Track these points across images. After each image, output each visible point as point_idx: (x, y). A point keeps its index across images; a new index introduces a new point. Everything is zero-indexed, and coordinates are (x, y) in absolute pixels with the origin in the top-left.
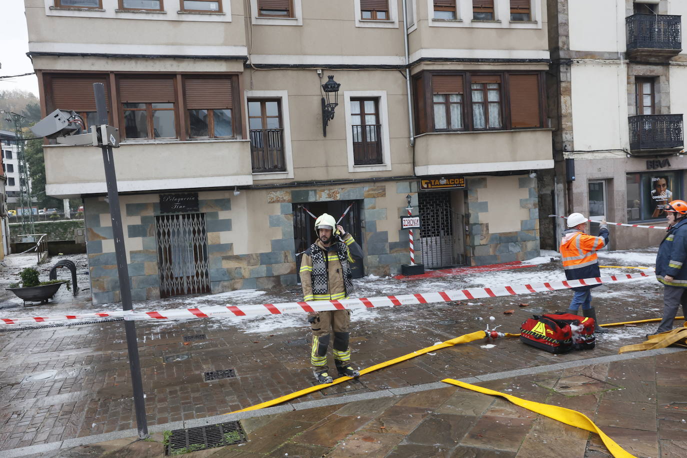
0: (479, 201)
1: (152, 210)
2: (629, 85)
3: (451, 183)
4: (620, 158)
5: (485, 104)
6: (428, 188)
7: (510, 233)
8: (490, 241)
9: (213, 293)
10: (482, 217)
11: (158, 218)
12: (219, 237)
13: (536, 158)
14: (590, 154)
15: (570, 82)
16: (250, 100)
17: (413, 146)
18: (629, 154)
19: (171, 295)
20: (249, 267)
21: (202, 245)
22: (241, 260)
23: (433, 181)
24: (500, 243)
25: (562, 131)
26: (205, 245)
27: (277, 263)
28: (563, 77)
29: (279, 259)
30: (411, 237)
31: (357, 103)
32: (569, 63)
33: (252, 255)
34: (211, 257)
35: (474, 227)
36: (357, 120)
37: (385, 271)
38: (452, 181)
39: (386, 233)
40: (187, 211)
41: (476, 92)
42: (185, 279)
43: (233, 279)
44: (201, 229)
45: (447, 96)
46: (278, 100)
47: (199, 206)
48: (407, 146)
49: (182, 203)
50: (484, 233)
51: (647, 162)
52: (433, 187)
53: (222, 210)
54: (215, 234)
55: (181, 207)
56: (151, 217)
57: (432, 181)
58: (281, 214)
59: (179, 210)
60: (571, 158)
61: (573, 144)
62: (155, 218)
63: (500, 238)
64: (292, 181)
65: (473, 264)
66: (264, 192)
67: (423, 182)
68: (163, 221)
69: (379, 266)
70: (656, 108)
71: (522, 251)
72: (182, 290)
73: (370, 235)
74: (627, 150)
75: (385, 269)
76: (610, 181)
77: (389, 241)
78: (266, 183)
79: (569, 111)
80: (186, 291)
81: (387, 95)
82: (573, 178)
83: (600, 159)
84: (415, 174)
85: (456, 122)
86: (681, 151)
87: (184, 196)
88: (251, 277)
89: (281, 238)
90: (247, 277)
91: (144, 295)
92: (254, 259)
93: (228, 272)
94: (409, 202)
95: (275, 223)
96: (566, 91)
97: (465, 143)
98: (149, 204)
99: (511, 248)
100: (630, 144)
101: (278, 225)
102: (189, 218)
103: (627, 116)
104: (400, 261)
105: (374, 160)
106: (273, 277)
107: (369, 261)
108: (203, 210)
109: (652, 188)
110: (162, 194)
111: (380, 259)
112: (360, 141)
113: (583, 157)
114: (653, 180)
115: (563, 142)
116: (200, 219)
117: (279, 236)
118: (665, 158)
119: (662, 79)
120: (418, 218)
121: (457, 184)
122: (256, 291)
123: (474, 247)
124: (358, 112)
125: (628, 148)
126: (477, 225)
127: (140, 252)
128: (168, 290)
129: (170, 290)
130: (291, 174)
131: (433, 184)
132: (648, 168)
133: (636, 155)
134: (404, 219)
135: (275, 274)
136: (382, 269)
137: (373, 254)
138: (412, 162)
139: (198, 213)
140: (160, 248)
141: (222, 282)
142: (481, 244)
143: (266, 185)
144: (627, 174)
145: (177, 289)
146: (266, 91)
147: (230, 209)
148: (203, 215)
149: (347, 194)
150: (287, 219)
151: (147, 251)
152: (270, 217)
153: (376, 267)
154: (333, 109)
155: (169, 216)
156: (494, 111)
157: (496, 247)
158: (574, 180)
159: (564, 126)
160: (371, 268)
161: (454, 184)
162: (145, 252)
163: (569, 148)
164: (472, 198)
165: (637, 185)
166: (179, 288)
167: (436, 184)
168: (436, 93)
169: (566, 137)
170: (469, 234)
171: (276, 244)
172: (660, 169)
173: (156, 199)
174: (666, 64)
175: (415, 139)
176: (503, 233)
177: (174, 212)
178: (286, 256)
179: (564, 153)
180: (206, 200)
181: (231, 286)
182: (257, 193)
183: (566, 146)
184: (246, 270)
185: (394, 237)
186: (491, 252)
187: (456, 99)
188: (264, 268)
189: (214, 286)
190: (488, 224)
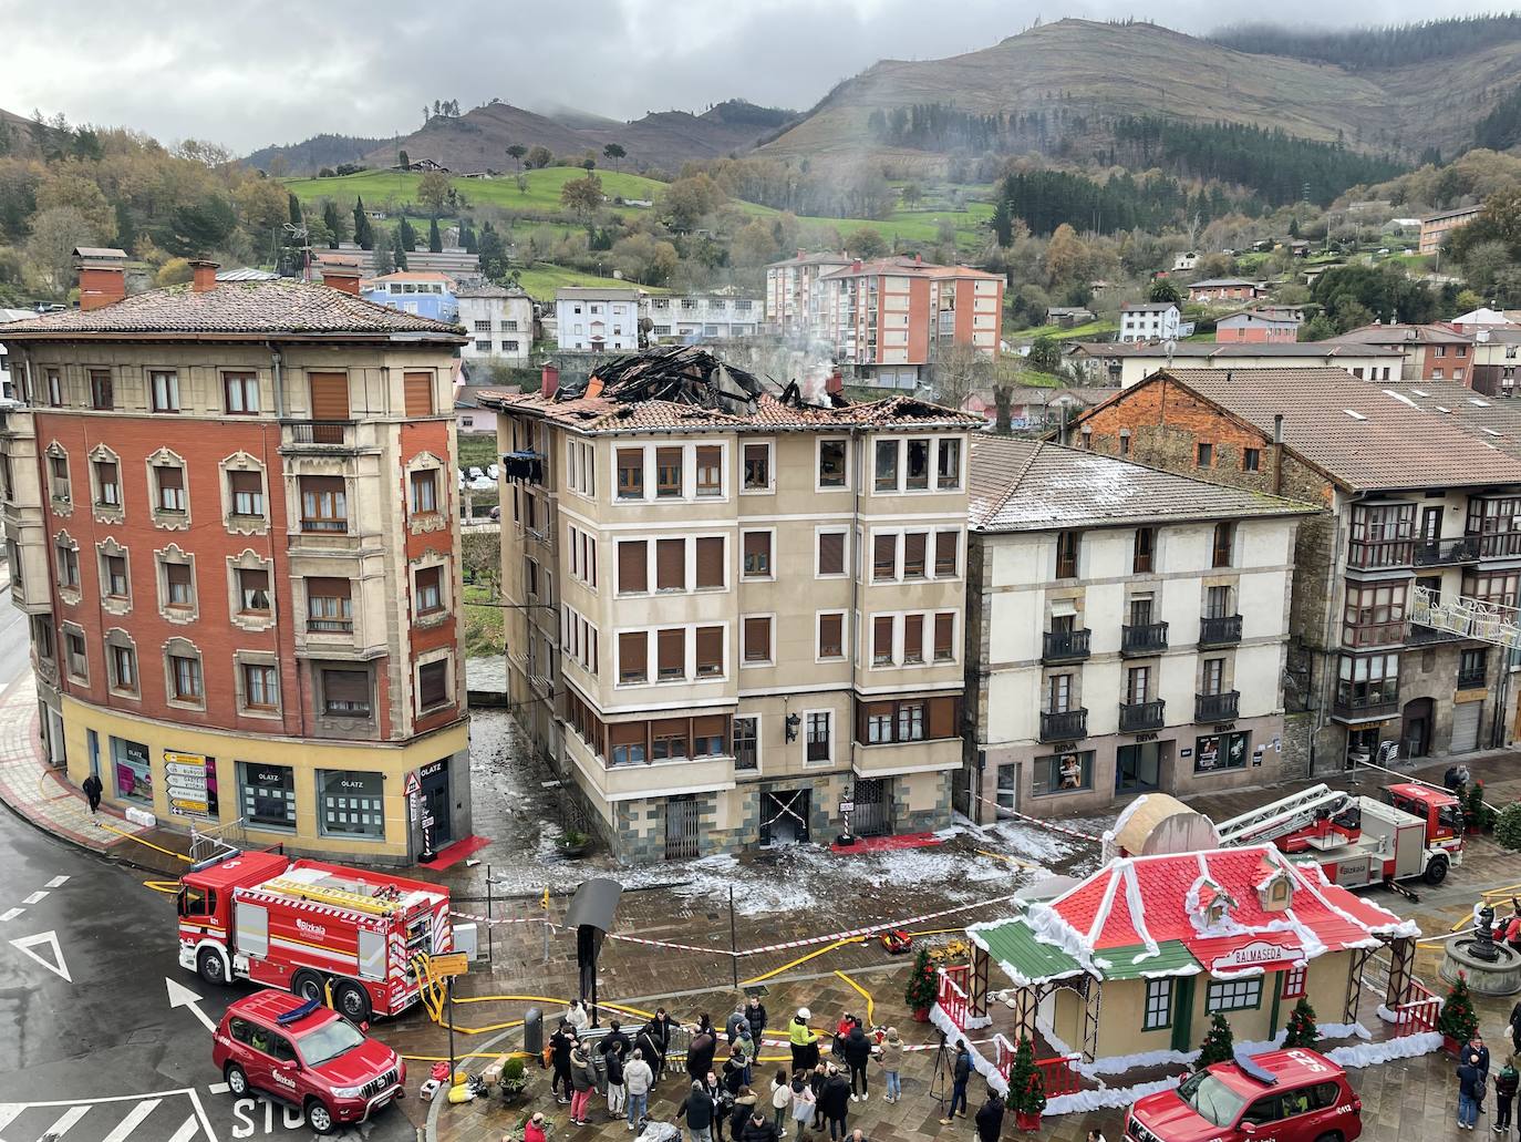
0: (903, 787)
1: (664, 801)
2: (1044, 684)
4: (1030, 745)
5: (910, 720)
7: (927, 810)
8: (909, 816)
9: (700, 856)
10: (904, 799)
11: (666, 806)
12: (707, 819)
13: (949, 761)
14: (1001, 745)
15: (989, 688)
17: (853, 750)
18: (1039, 742)
19: (671, 857)
20: (727, 838)
21: (695, 822)
22: (721, 832)
24: (917, 818)
27: (746, 834)
28: (981, 685)
29: (748, 832)
30: (846, 817)
31: (813, 718)
32: (988, 675)
33: (729, 829)
34: (701, 832)
35: (897, 807)
36: (812, 729)
39: (827, 812)
40: (687, 805)
41: (903, 714)
42: (682, 846)
43: (715, 846)
44: (695, 811)
45: (880, 717)
46: (755, 720)
47: (695, 798)
48: (849, 749)
50: (905, 810)
51: (1056, 747)
53: (710, 799)
54: (704, 815)
55: (682, 798)
56: (662, 805)
57: (866, 780)
58: (751, 801)
59: (681, 800)
60: (984, 749)
61: (987, 738)
63: (918, 814)
64: (760, 776)
65: (895, 834)
69: (821, 837)
70: (1070, 705)
71: (936, 824)
72: (681, 854)
73: (816, 813)
74: (1036, 738)
75: (825, 839)
76: (1019, 764)
77: (830, 817)
78: (744, 777)
79: (986, 710)
80: (683, 855)
81: (836, 711)
82: (984, 764)
83: (1011, 748)
84: (853, 773)
85: (886, 736)
86: (1086, 737)
88: (728, 844)
90: (725, 845)
91: (654, 858)
92: (730, 832)
93: (712, 842)
94: (846, 792)
95: (746, 806)
96: (984, 696)
97: (892, 751)
99: (926, 821)
100: (1041, 733)
101: (749, 808)
103: (1040, 713)
104: (837, 832)
105: (822, 756)
106: (743, 844)
107: (813, 832)
108: (697, 800)
111: (822, 831)
112: (813, 742)
113: (995, 748)
114: (1061, 759)
115: (978, 736)
116: (694, 805)
117: (749, 817)
118: (1073, 743)
119: (1077, 677)
120: (852, 804)
123: (896, 821)
124: (813, 724)
125: (1038, 736)
126: (899, 805)
127: (653, 828)
130: (759, 772)
131: (867, 782)
133: (1044, 741)
134: (841, 804)
135: (745, 842)
136: (823, 839)
137: (816, 827)
138: (852, 763)
139: (694, 801)
141: (707, 849)
142: (902, 818)
143: (744, 780)
144: (1036, 758)
145: (676, 853)
146: (747, 714)
147: (716, 799)
148: (696, 802)
149: (800, 785)
150: (755, 804)
152: (744, 804)
153: (818, 837)
155: (674, 808)
156: (917, 729)
157: (915, 820)
158: (985, 766)
159: (979, 724)
160: (814, 837)
162: (657, 829)
163: (983, 741)
164: (898, 784)
165: (1045, 765)
166: (679, 853)
167: (869, 782)
168: (872, 716)
169: (981, 732)
170: (893, 811)
171: (746, 821)
174: (1080, 664)
175: (854, 745)
176: (921, 810)
177: (678, 802)
178: (752, 830)
179: (978, 745)
181: (713, 851)
183: (980, 740)
184: (724, 840)
185: (833, 815)
186: (910, 825)
187: (887, 718)
188: (737, 838)
189: (702, 851)
190: (909, 803)
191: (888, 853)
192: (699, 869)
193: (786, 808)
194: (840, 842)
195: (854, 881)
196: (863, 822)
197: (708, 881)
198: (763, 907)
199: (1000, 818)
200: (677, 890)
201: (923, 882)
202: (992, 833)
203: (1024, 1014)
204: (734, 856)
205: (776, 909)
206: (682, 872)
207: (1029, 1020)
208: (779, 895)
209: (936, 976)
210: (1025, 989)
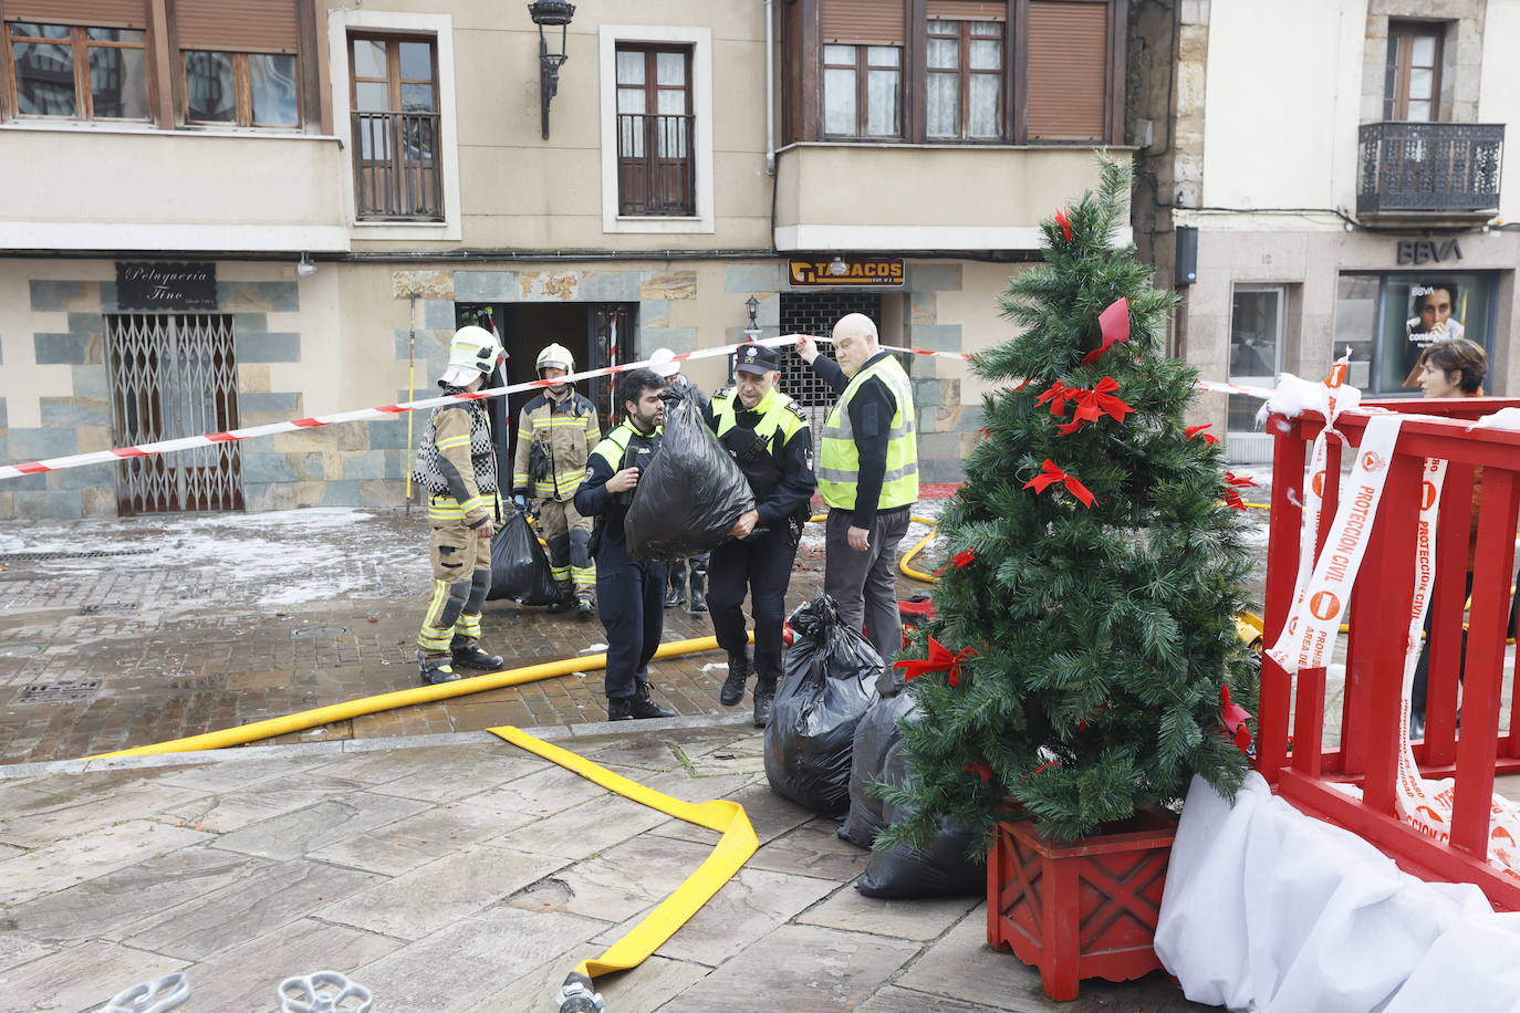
0: (940, 321)
1: (98, 299)
2: (1370, 40)
3: (867, 273)
4: (1328, 233)
5: (963, 74)
6: (806, 282)
8: (960, 424)
9: (248, 508)
10: (945, 364)
11: (113, 320)
12: (267, 377)
14: (1244, 218)
15: (1208, 27)
16: (353, 35)
17: (774, 173)
18: (1352, 222)
19: (144, 509)
20: (341, 452)
21: (226, 391)
22: (322, 434)
23: (820, 266)
25: (1174, 155)
26: (233, 395)
28: (1187, 13)
31: (638, 59)
33: (349, 424)
34: (245, 422)
35: (922, 387)
36: (635, 102)
38: (871, 270)
40: (187, 307)
41: (938, 42)
42: (181, 473)
43: (302, 480)
44: (223, 353)
45: (861, 49)
46: (430, 39)
47: (218, 297)
48: (759, 174)
49: (173, 286)
50: (948, 402)
51: (1399, 246)
52: (819, 280)
53: (276, 309)
54: (256, 367)
55: (169, 296)
56: (94, 317)
57: (817, 265)
58: (427, 328)
59: (165, 304)
60: (1191, 225)
61: (1201, 190)
62: (107, 320)
64: (456, 247)
66: (384, 271)
67: (796, 267)
68: (127, 327)
70: (1443, 105)
72: (174, 499)
74: (1346, 211)
76: (1294, 288)
78: (391, 248)
79: (1198, 103)
80: (183, 503)
81: (712, 39)
82: (1191, 276)
83: (1273, 232)
84: (774, 247)
85: (882, 119)
86: (1491, 222)
87: (178, 269)
88: (347, 477)
89: (424, 387)
90: (336, 479)
91: (76, 505)
92: (354, 434)
93: (289, 464)
94: (753, 316)
95: (409, 348)
96: (1195, 49)
97: (902, 173)
98: (93, 283)
100: (1359, 198)
101: (418, 355)
102: (192, 324)
103: (1358, 124)
105: (674, 204)
106: (402, 479)
108: (227, 307)
109: (1411, 312)
110: (124, 262)
112: (639, 153)
113: (1226, 225)
114: (1416, 291)
115: (1174, 183)
116: (222, 328)
117: (420, 383)
118: (1450, 239)
119: (1465, 28)
121: (883, 277)
122: (355, 511)
124: (639, 78)
125: (1352, 207)
126: (929, 383)
127: (66, 400)
128: (138, 498)
129: (144, 497)
130: (454, 230)
131: (821, 273)
132: (1399, 262)
133: (1369, 225)
138: (769, 214)
139: (215, 312)
140: (119, 395)
141: (273, 486)
142: (938, 430)
143: (389, 254)
144: (1343, 273)
145: (162, 497)
146: (396, 14)
147: (298, 310)
148: (228, 319)
149: (597, 287)
150: (441, 340)
151: (84, 399)
152: (399, 334)
154: (555, 68)
155: (141, 316)
156: (984, 96)
157: (978, 437)
158: (1194, 282)
159: (1179, 143)
161: (877, 276)
162: (80, 401)
163: (1188, 200)
164: (923, 313)
165: (1369, 304)
166: (167, 493)
167: (827, 274)
168: (832, 41)
169: (1182, 169)
172: (1431, 265)
173: (107, 273)
175: (777, 156)
177: (154, 308)
179: (1174, 211)
180: (234, 284)
181: (295, 496)
182: (365, 273)
183: (1181, 194)
184: (334, 462)
186: (962, 451)
187: (886, 57)
188: (379, 457)
189: (253, 493)
190: (959, 380)
206: (137, 536)
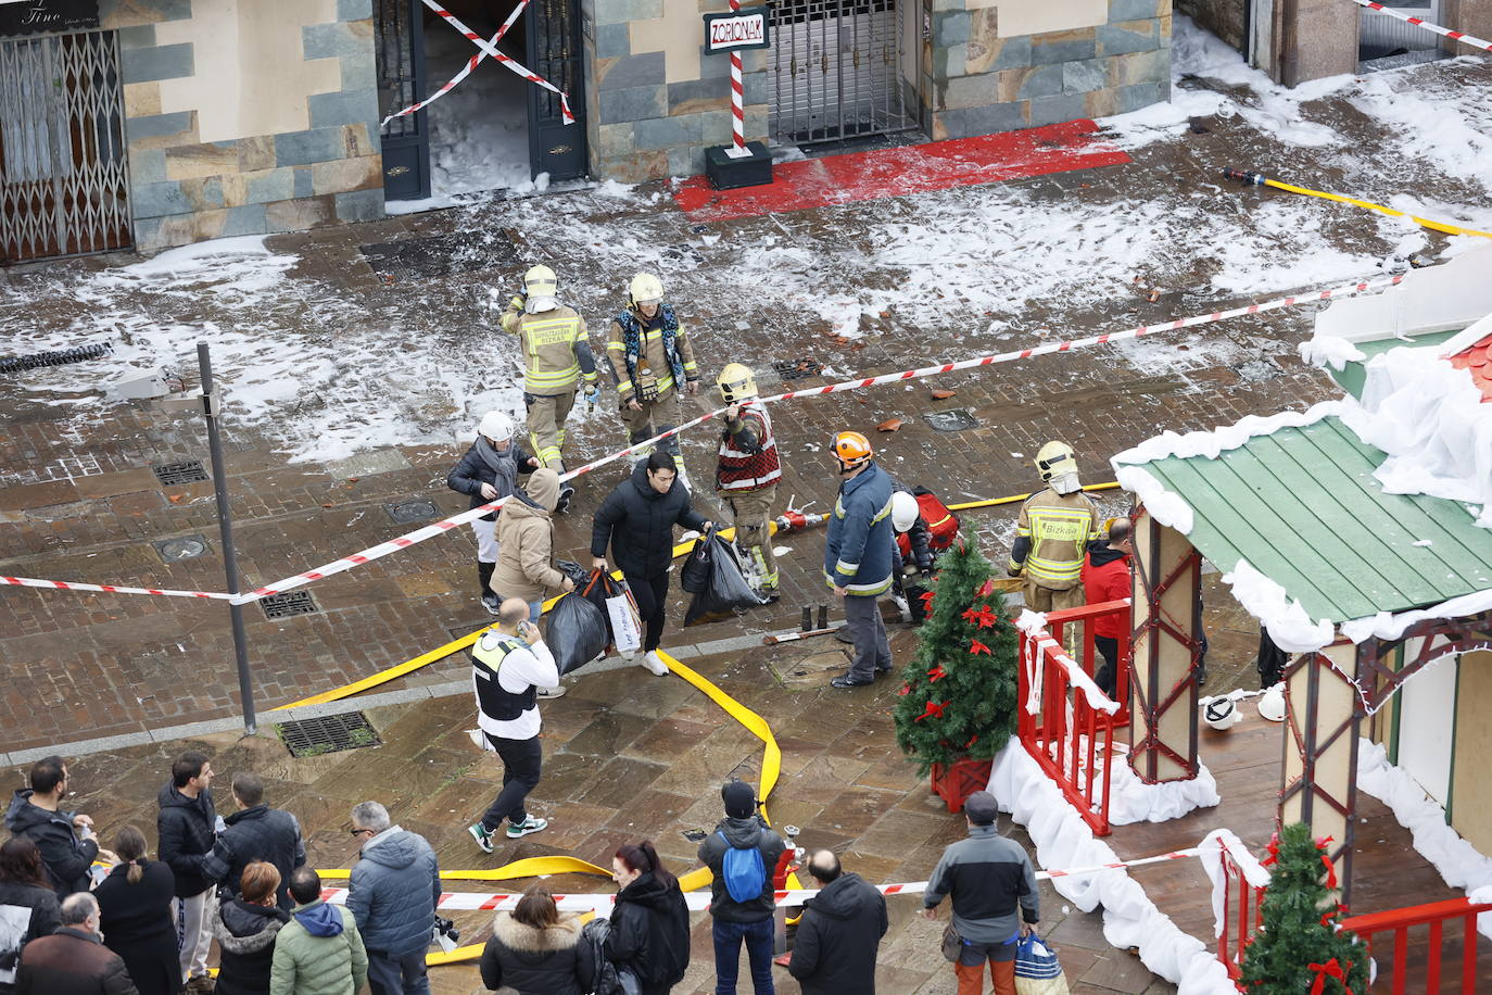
7: (1071, 32)
8: (998, 61)
9: (141, 249)
12: (157, 97)
19: (20, 256)
20: (244, 173)
21: (108, 115)
22: (222, 154)
24: (1033, 67)
26: (115, 118)
27: (325, 158)
29: (331, 150)
30: (737, 75)
33: (252, 140)
34: (135, 152)
35: (947, 22)
37: (654, 169)
39: (658, 59)
40: (66, 28)
42: (59, 212)
43: (199, 209)
44: (104, 71)
47: (99, 11)
49: (51, 7)
50: (982, 36)
53: (165, 19)
54: (145, 87)
55: (47, 18)
58: (339, 21)
59: (41, 27)
63: (1034, 49)
65: (939, 134)
69: (636, 156)
71: (1109, 86)
72: (53, 242)
73: (610, 65)
75: (653, 163)
77: (670, 79)
80: (63, 246)
88: (251, 201)
89: (337, 88)
90: (237, 204)
92: (257, 152)
93: (184, 191)
95: (318, 46)
99: (1069, 79)
101: (330, 53)
102: (68, 45)
104: (700, 135)
106: (314, 198)
107: (603, 141)
108: (111, 22)
111: (639, 136)
116: (102, 43)
117: (333, 85)
120: (760, 17)
123: (943, 83)
126: (957, 16)
128: (13, 244)
129: (19, 243)
134: (713, 22)
135: (321, 190)
136: (642, 163)
137: (615, 121)
139: (97, 30)
141: (166, 219)
142: (970, 71)
145: (39, 241)
147: (190, 17)
148: (108, 35)
150: (355, 33)
152: (307, 31)
153: (625, 158)
155: (13, 43)
157: (1022, 74)
160: (609, 160)
166: (45, 239)
170: (931, 42)
171: (322, 107)
176: (1047, 36)
177: (29, 33)
178: (352, 140)
181: (192, 227)
184: (235, 182)
185: (683, 68)
186: (1002, 93)
188: (288, 174)
189: (145, 230)
190: (996, 8)
191: (908, 208)
192: (135, 300)
193: (488, 48)
194: (717, 174)
195: (761, 317)
196: (816, 94)
197: (170, 345)
198: (388, 429)
199: (1372, 52)
200: (40, 381)
201: (1037, 311)
202: (1341, 113)
203: (1311, 754)
204: (277, 245)
205: (439, 437)
206: (61, 314)
207: (1331, 775)
208: (455, 385)
209: (1007, 639)
210: (1315, 661)
